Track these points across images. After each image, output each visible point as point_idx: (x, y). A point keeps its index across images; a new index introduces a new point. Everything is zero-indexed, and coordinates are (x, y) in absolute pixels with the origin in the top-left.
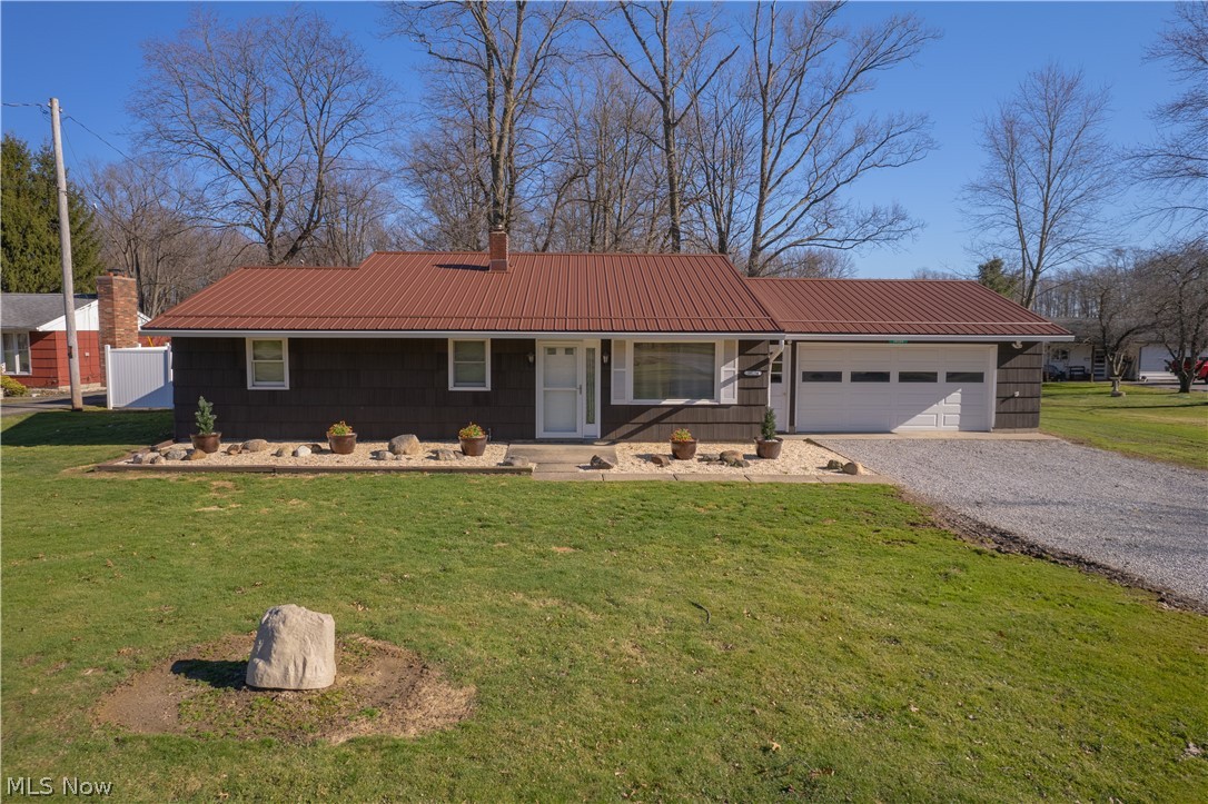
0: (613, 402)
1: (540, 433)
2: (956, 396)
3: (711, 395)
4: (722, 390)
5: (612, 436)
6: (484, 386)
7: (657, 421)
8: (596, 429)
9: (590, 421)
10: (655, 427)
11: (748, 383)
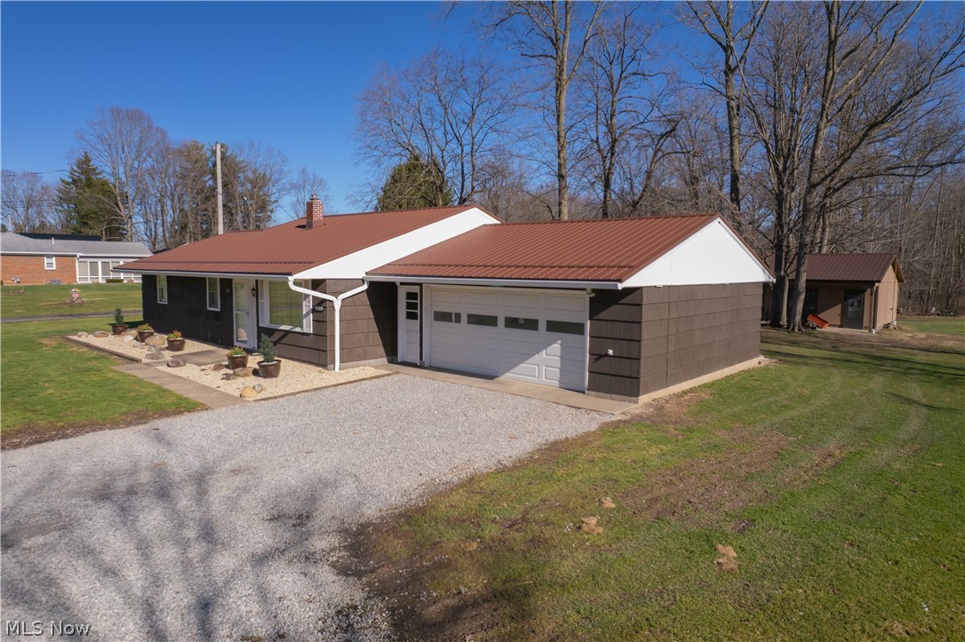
0: (260, 324)
1: (235, 342)
2: (555, 349)
4: (304, 321)
6: (218, 308)
8: (255, 343)
10: (278, 345)
11: (317, 316)
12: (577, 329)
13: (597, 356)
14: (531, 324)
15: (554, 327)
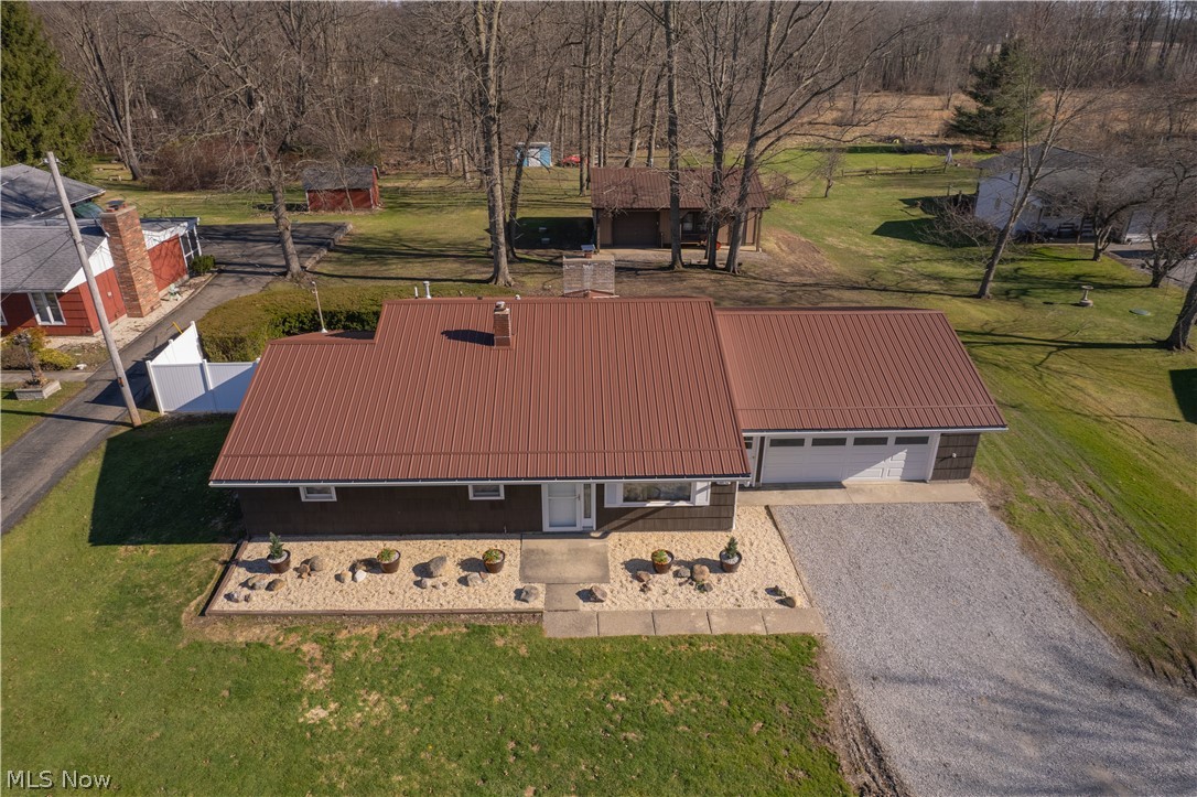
0: (606, 506)
1: (546, 528)
2: (902, 455)
3: (687, 499)
4: (698, 496)
5: (606, 528)
6: (499, 495)
7: (642, 517)
8: (592, 522)
9: (587, 515)
10: (640, 521)
11: (718, 490)
12: (924, 440)
13: (941, 459)
14: (883, 441)
15: (900, 441)
